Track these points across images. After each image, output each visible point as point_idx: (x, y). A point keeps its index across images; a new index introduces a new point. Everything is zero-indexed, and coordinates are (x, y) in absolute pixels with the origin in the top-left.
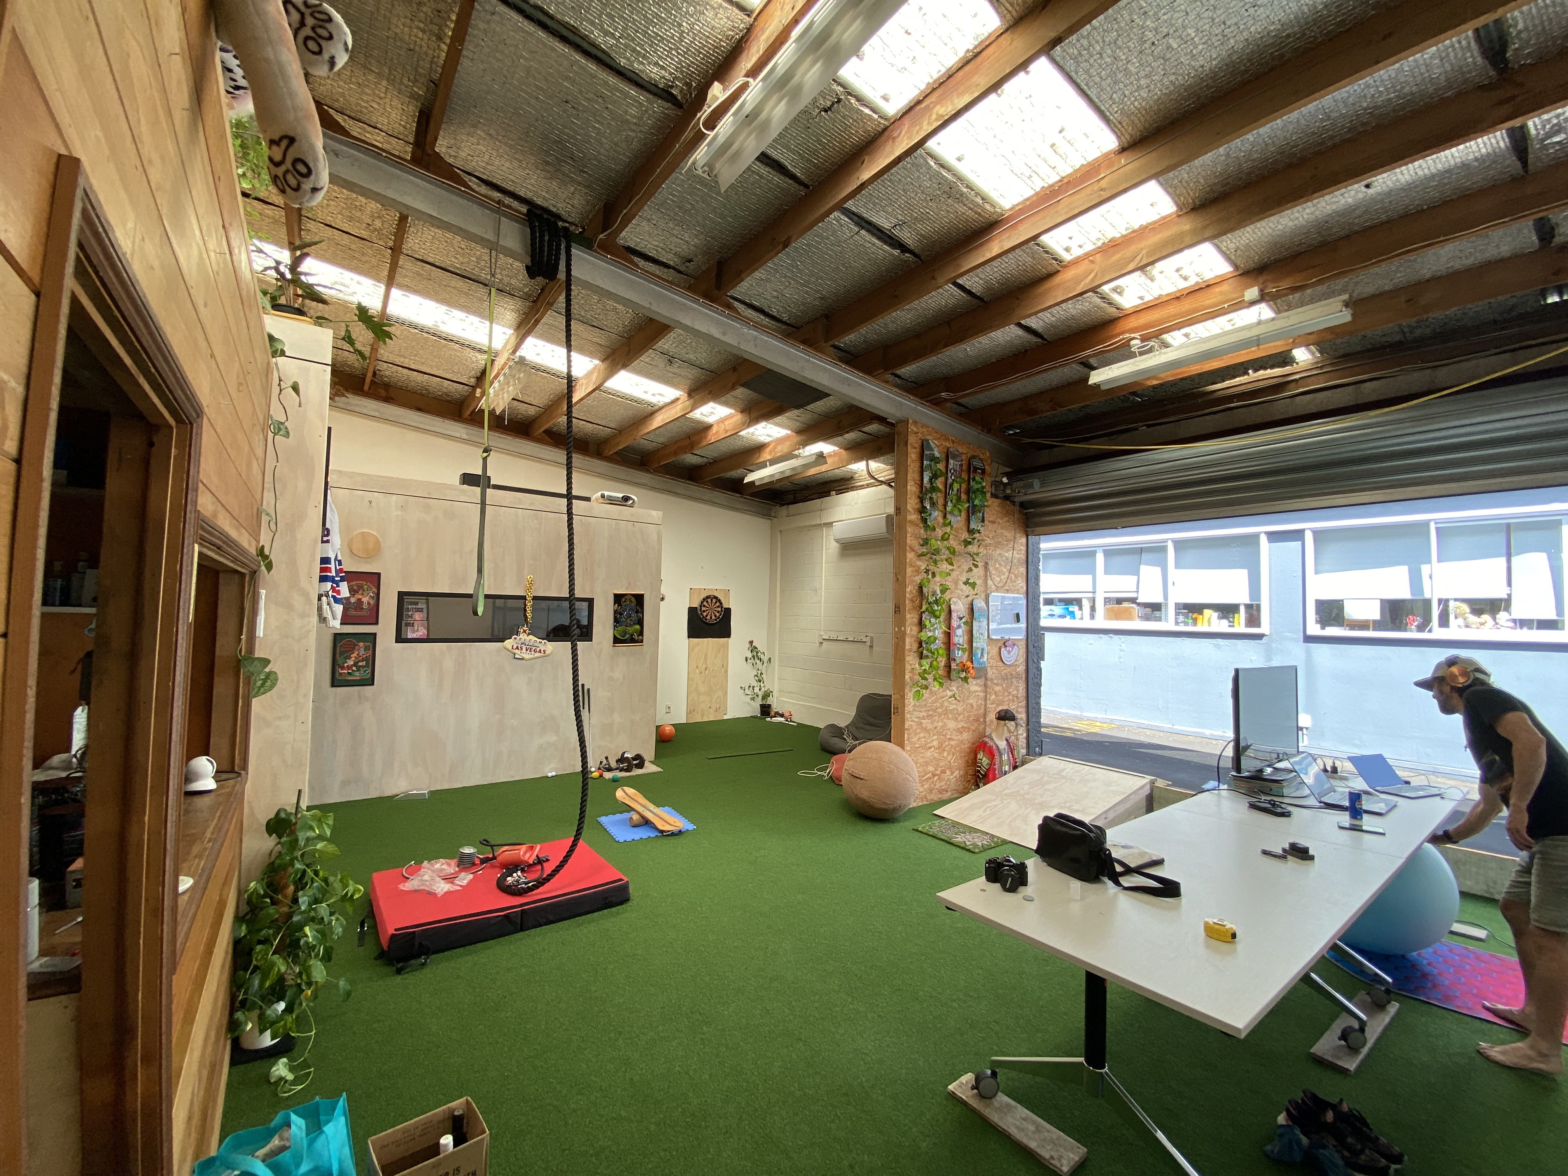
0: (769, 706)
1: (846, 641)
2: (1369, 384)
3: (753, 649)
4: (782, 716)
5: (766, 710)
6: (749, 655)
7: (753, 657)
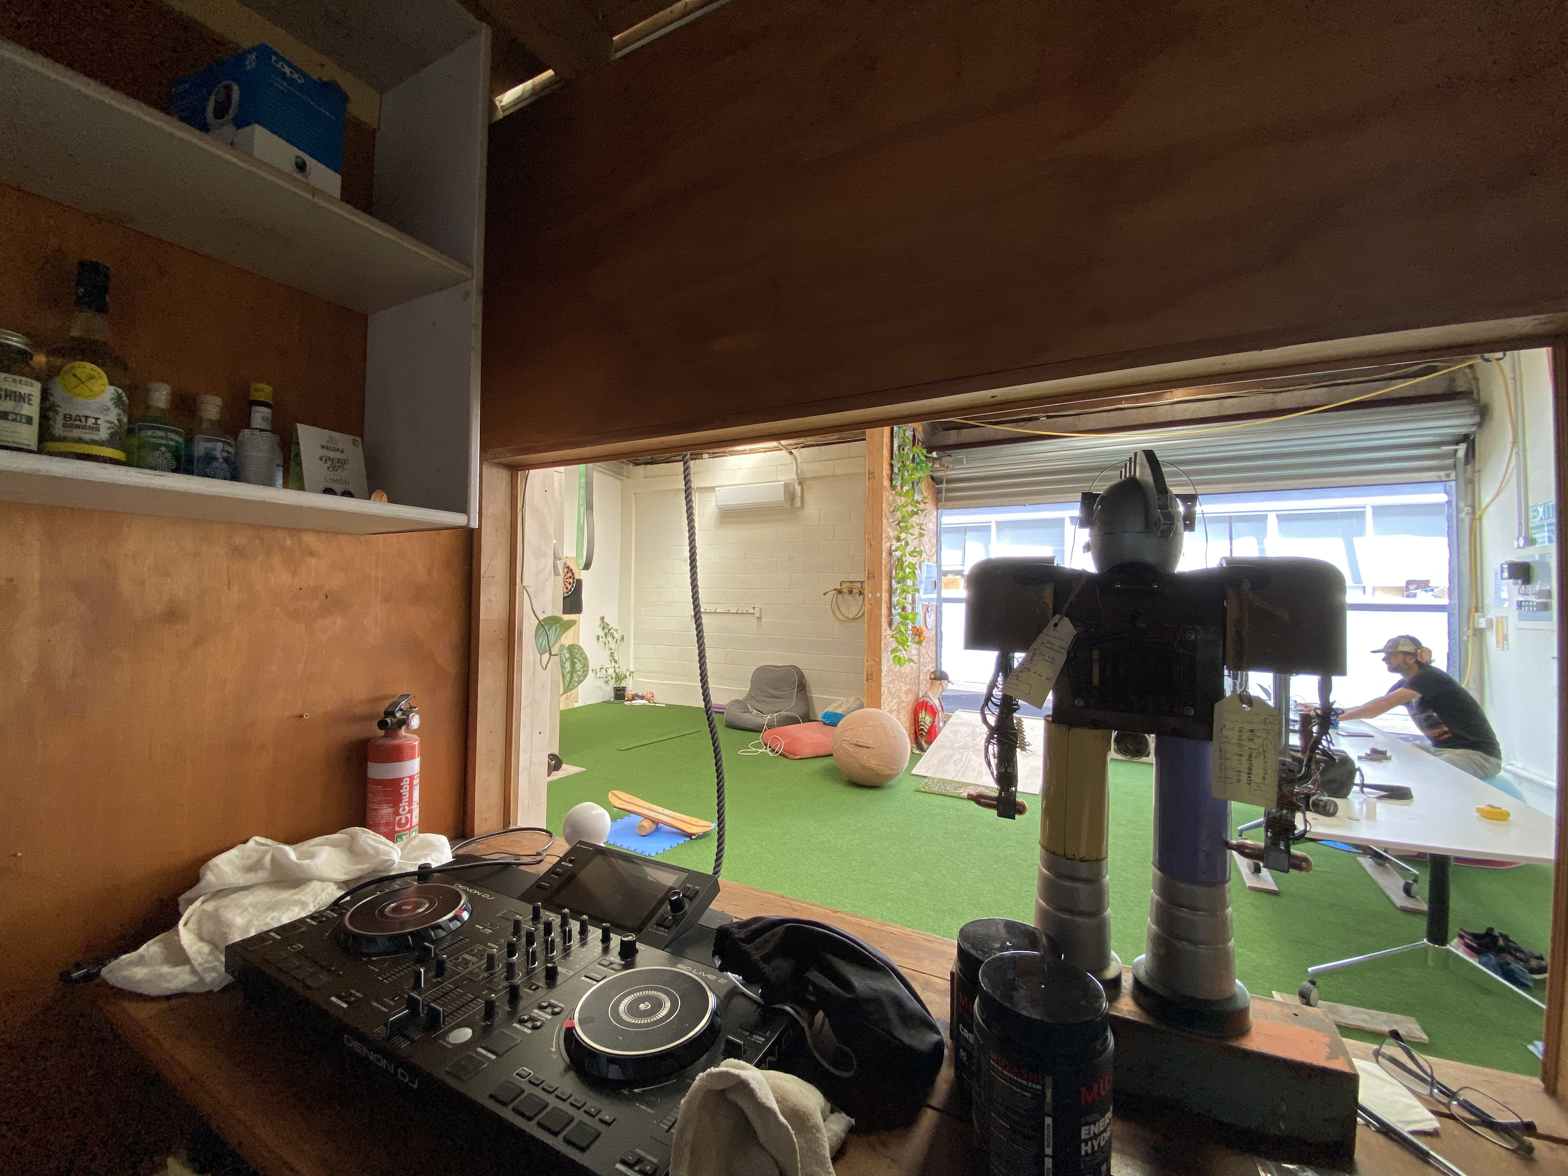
0: (624, 689)
1: (728, 613)
2: (1229, 400)
3: (604, 625)
4: (642, 698)
5: (620, 694)
6: (602, 634)
7: (606, 635)
